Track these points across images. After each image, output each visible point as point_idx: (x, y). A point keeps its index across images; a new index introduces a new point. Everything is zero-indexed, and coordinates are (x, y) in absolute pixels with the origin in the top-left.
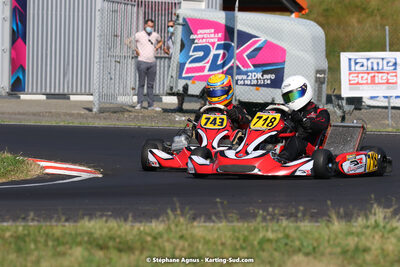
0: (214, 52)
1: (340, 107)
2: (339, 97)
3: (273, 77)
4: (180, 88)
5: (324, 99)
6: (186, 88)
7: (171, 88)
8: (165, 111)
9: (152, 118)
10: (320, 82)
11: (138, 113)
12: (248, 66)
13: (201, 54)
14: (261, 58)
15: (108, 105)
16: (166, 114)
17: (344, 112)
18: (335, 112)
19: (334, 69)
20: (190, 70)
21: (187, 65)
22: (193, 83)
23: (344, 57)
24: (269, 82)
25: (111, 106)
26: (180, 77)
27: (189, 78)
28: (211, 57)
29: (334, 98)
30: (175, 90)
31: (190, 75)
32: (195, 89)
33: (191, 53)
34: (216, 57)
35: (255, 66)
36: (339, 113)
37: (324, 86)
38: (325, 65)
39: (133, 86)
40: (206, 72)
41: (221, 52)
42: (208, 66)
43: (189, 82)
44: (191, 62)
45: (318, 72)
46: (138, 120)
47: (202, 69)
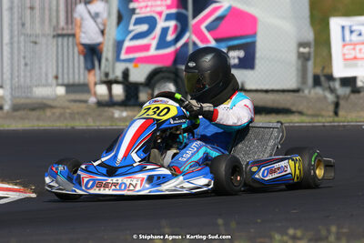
0: (161, 24)
1: (332, 91)
2: (330, 78)
3: (241, 54)
4: (118, 74)
5: (310, 81)
6: (126, 74)
7: (107, 75)
8: (100, 104)
9: (83, 115)
10: (304, 58)
11: (64, 108)
12: (208, 41)
13: (144, 27)
14: (224, 29)
15: (23, 101)
16: (102, 109)
17: (338, 97)
18: (325, 97)
19: (323, 40)
20: (130, 50)
21: (128, 44)
22: (136, 66)
23: (336, 24)
24: (236, 61)
25: (28, 101)
26: (117, 58)
27: (130, 60)
28: (158, 31)
29: (323, 78)
30: (111, 77)
31: (131, 56)
32: (139, 74)
33: (131, 27)
34: (165, 31)
35: (217, 40)
36: (331, 97)
37: (310, 64)
38: (309, 35)
39: (54, 73)
40: (153, 52)
41: (172, 24)
42: (154, 43)
43: (130, 66)
44: (132, 39)
45: (301, 45)
46: (65, 119)
47: (147, 48)
